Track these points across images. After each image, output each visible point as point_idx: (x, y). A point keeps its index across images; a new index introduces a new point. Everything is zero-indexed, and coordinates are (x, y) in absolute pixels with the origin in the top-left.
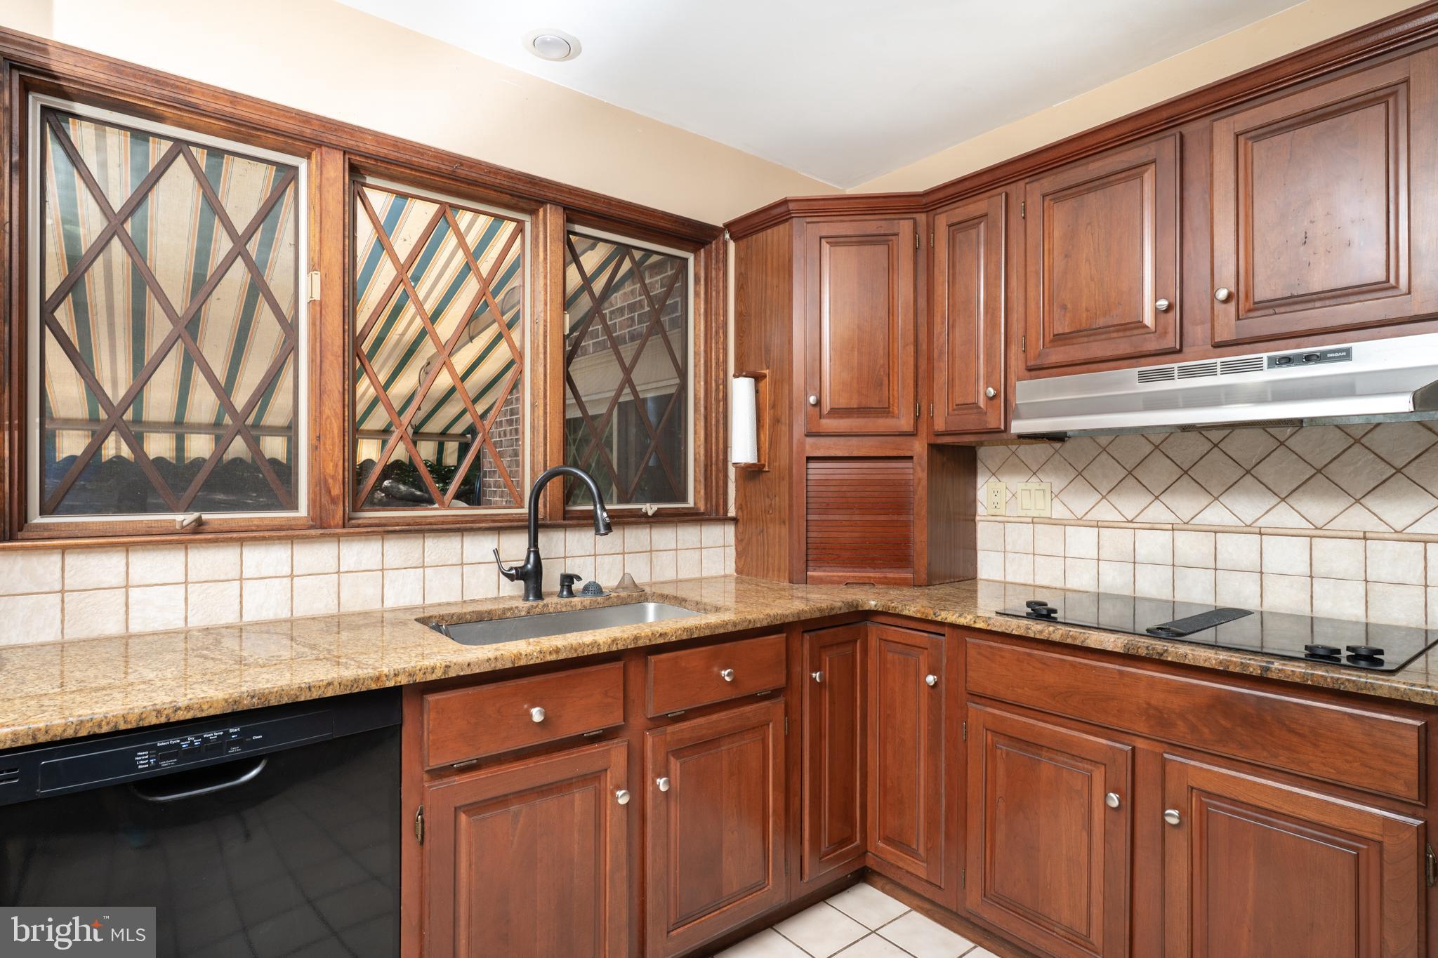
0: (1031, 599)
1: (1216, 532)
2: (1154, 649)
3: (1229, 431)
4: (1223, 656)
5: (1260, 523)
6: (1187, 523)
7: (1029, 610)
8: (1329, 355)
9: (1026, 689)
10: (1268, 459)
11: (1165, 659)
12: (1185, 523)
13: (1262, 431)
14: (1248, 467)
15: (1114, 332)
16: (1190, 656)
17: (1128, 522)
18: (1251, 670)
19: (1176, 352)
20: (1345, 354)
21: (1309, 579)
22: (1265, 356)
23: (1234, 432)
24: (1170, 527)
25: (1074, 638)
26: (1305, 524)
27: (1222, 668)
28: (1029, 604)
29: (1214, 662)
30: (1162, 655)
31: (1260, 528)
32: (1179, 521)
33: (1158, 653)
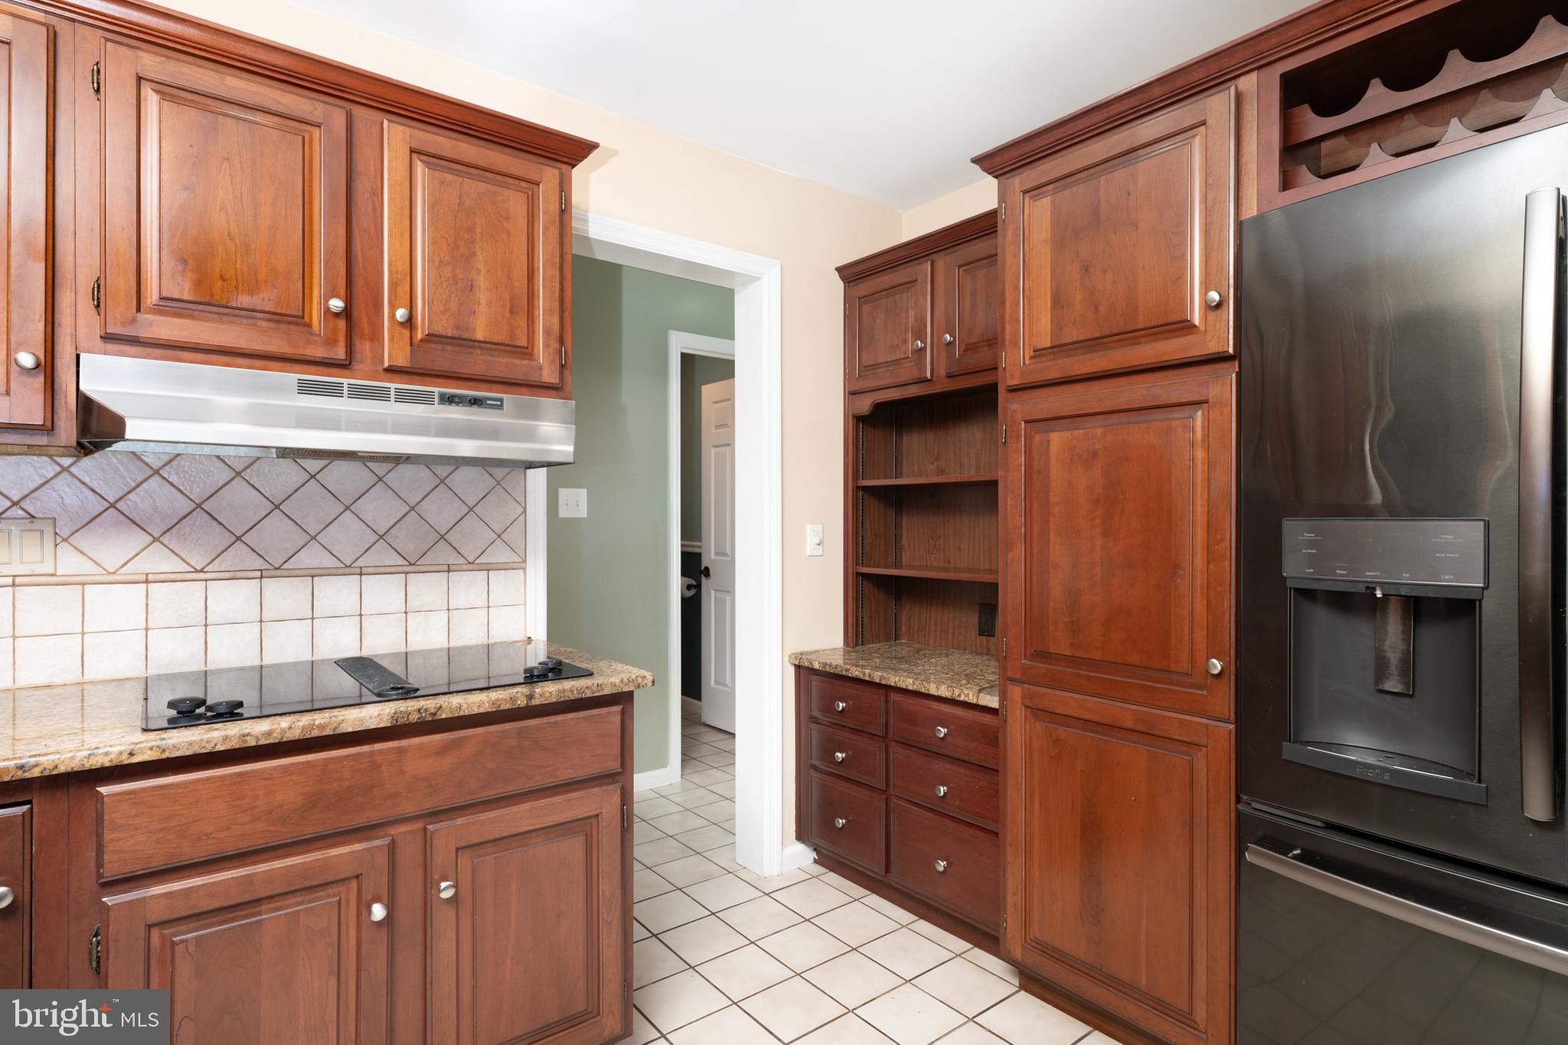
0: (170, 698)
1: (313, 577)
2: (426, 710)
3: (328, 461)
4: (494, 695)
5: (359, 563)
6: (279, 568)
7: (173, 713)
8: (488, 402)
9: (232, 827)
10: (367, 494)
11: (439, 718)
12: (276, 569)
13: (361, 464)
14: (347, 503)
15: (261, 319)
16: (465, 706)
17: (197, 571)
18: (519, 702)
19: (344, 366)
20: (499, 403)
21: (404, 614)
22: (436, 390)
23: (333, 463)
24: (258, 574)
25: (322, 727)
26: (401, 561)
27: (494, 710)
28: (171, 705)
29: (487, 704)
30: (435, 714)
31: (361, 568)
32: (267, 566)
33: (431, 714)
